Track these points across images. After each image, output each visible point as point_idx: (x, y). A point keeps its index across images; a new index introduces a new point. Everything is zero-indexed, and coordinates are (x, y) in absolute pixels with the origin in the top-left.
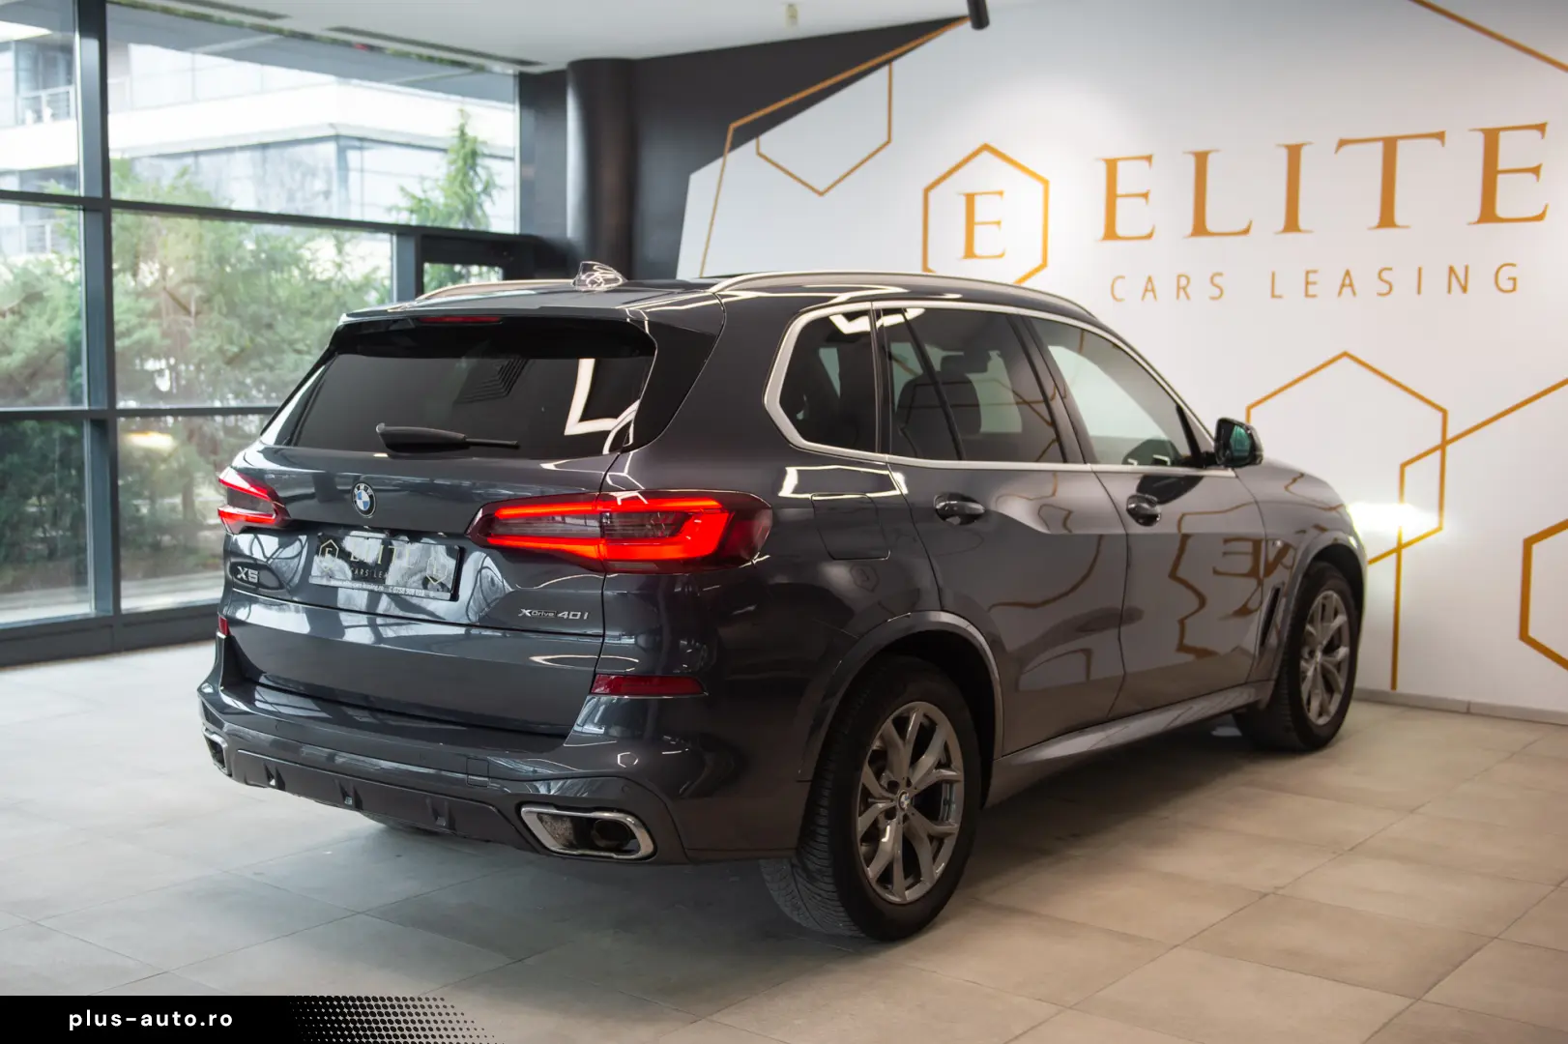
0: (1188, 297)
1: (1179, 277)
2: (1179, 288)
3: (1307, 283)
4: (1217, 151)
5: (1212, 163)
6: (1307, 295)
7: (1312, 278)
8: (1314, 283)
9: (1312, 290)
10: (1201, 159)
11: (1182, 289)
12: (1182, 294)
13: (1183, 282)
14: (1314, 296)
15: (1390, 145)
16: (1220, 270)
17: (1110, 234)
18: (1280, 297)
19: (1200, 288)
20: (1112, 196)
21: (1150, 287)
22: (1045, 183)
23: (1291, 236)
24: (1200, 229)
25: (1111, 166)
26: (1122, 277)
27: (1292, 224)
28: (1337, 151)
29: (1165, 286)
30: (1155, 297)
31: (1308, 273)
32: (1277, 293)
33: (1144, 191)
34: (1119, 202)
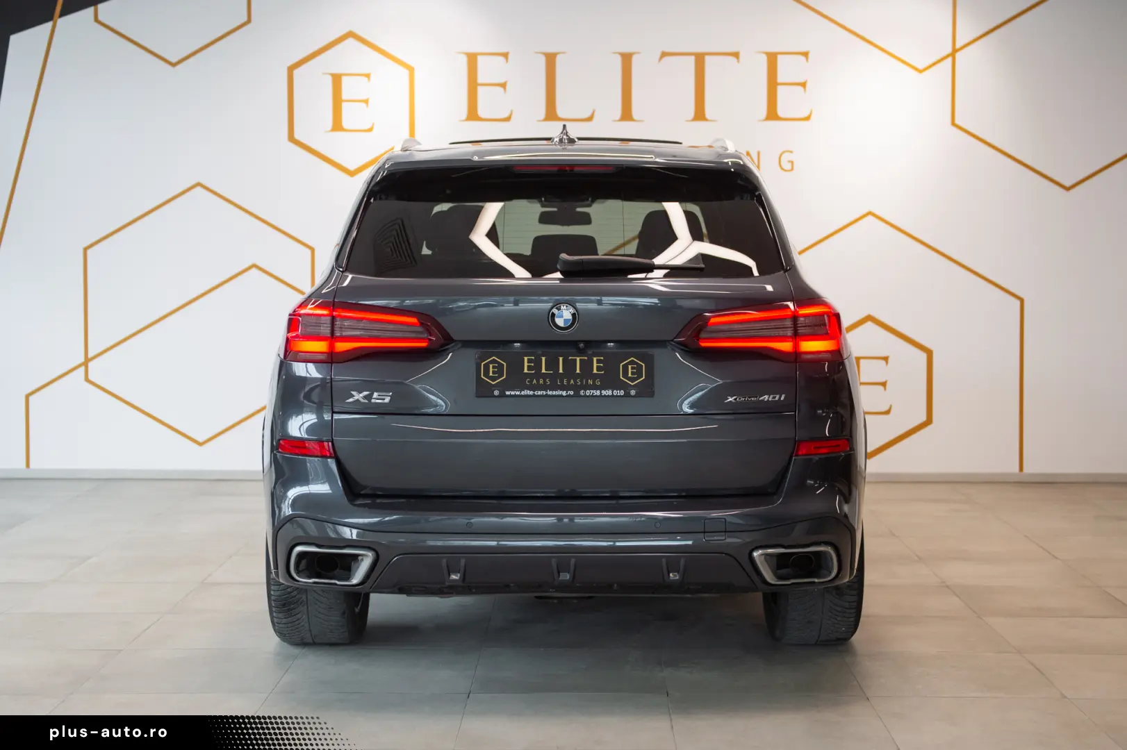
4: (563, 53)
10: (551, 59)
15: (700, 58)
17: (473, 115)
22: (411, 70)
24: (551, 114)
25: (472, 59)
27: (627, 115)
33: (502, 81)
34: (480, 89)
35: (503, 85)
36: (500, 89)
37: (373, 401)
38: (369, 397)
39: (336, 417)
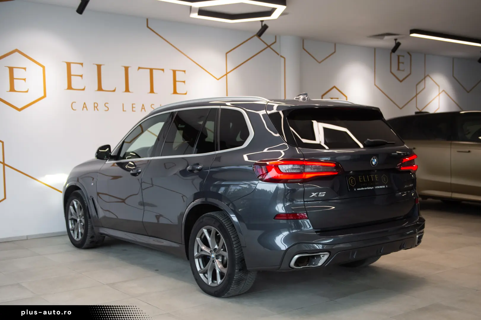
0: (98, 110)
1: (94, 103)
2: (95, 107)
3: (133, 107)
4: (104, 65)
5: (103, 68)
6: (133, 111)
7: (134, 106)
8: (134, 107)
9: (134, 109)
10: (99, 67)
11: (96, 107)
12: (96, 108)
13: (96, 105)
14: (135, 111)
15: (151, 70)
16: (108, 102)
17: (70, 87)
18: (125, 111)
19: (101, 107)
20: (69, 75)
21: (85, 106)
22: (44, 67)
23: (127, 93)
24: (100, 89)
25: (69, 65)
26: (75, 102)
27: (127, 90)
28: (138, 70)
29: (90, 106)
30: (87, 109)
31: (133, 104)
32: (124, 110)
33: (81, 74)
34: (72, 77)
35: (81, 76)
36: (80, 78)
37: (319, 196)
38: (317, 195)
39: (305, 203)
